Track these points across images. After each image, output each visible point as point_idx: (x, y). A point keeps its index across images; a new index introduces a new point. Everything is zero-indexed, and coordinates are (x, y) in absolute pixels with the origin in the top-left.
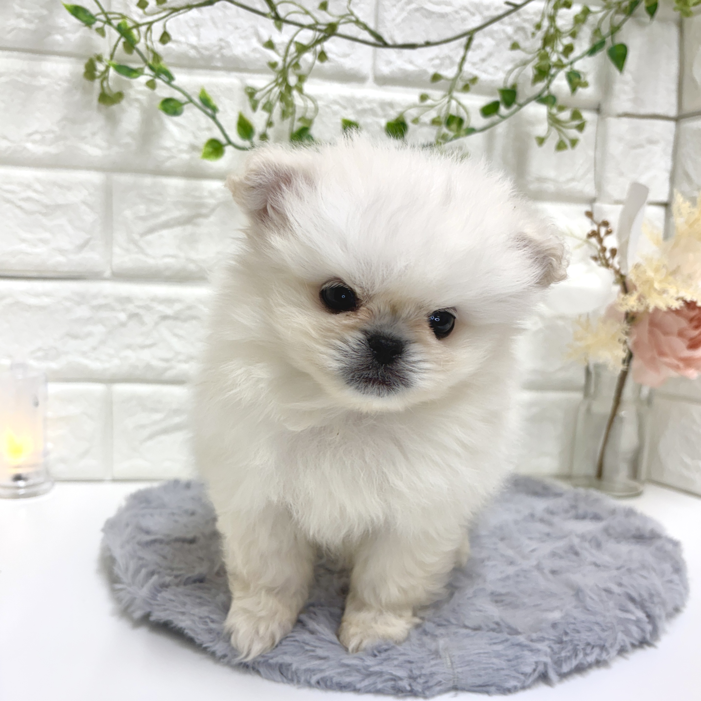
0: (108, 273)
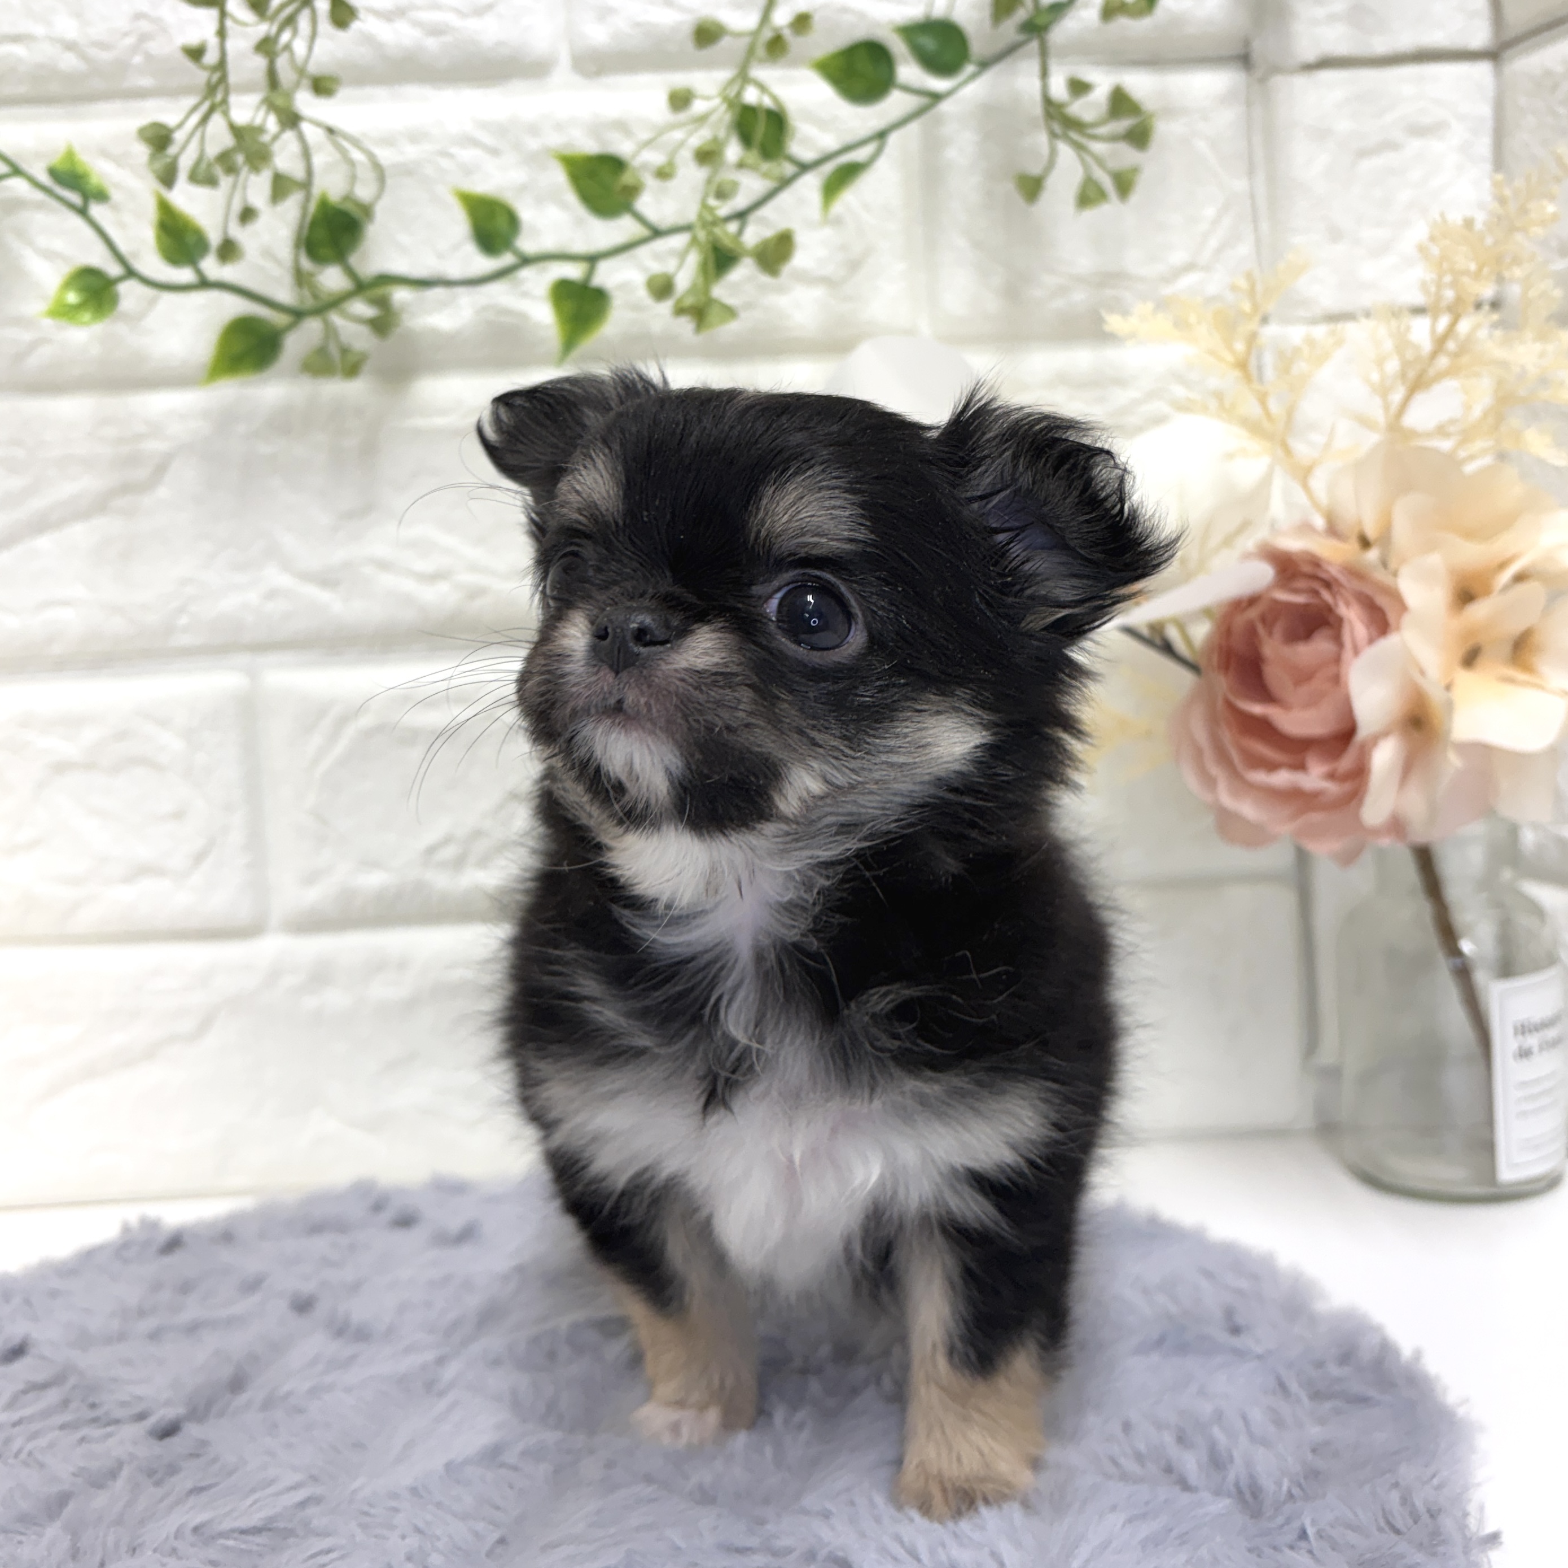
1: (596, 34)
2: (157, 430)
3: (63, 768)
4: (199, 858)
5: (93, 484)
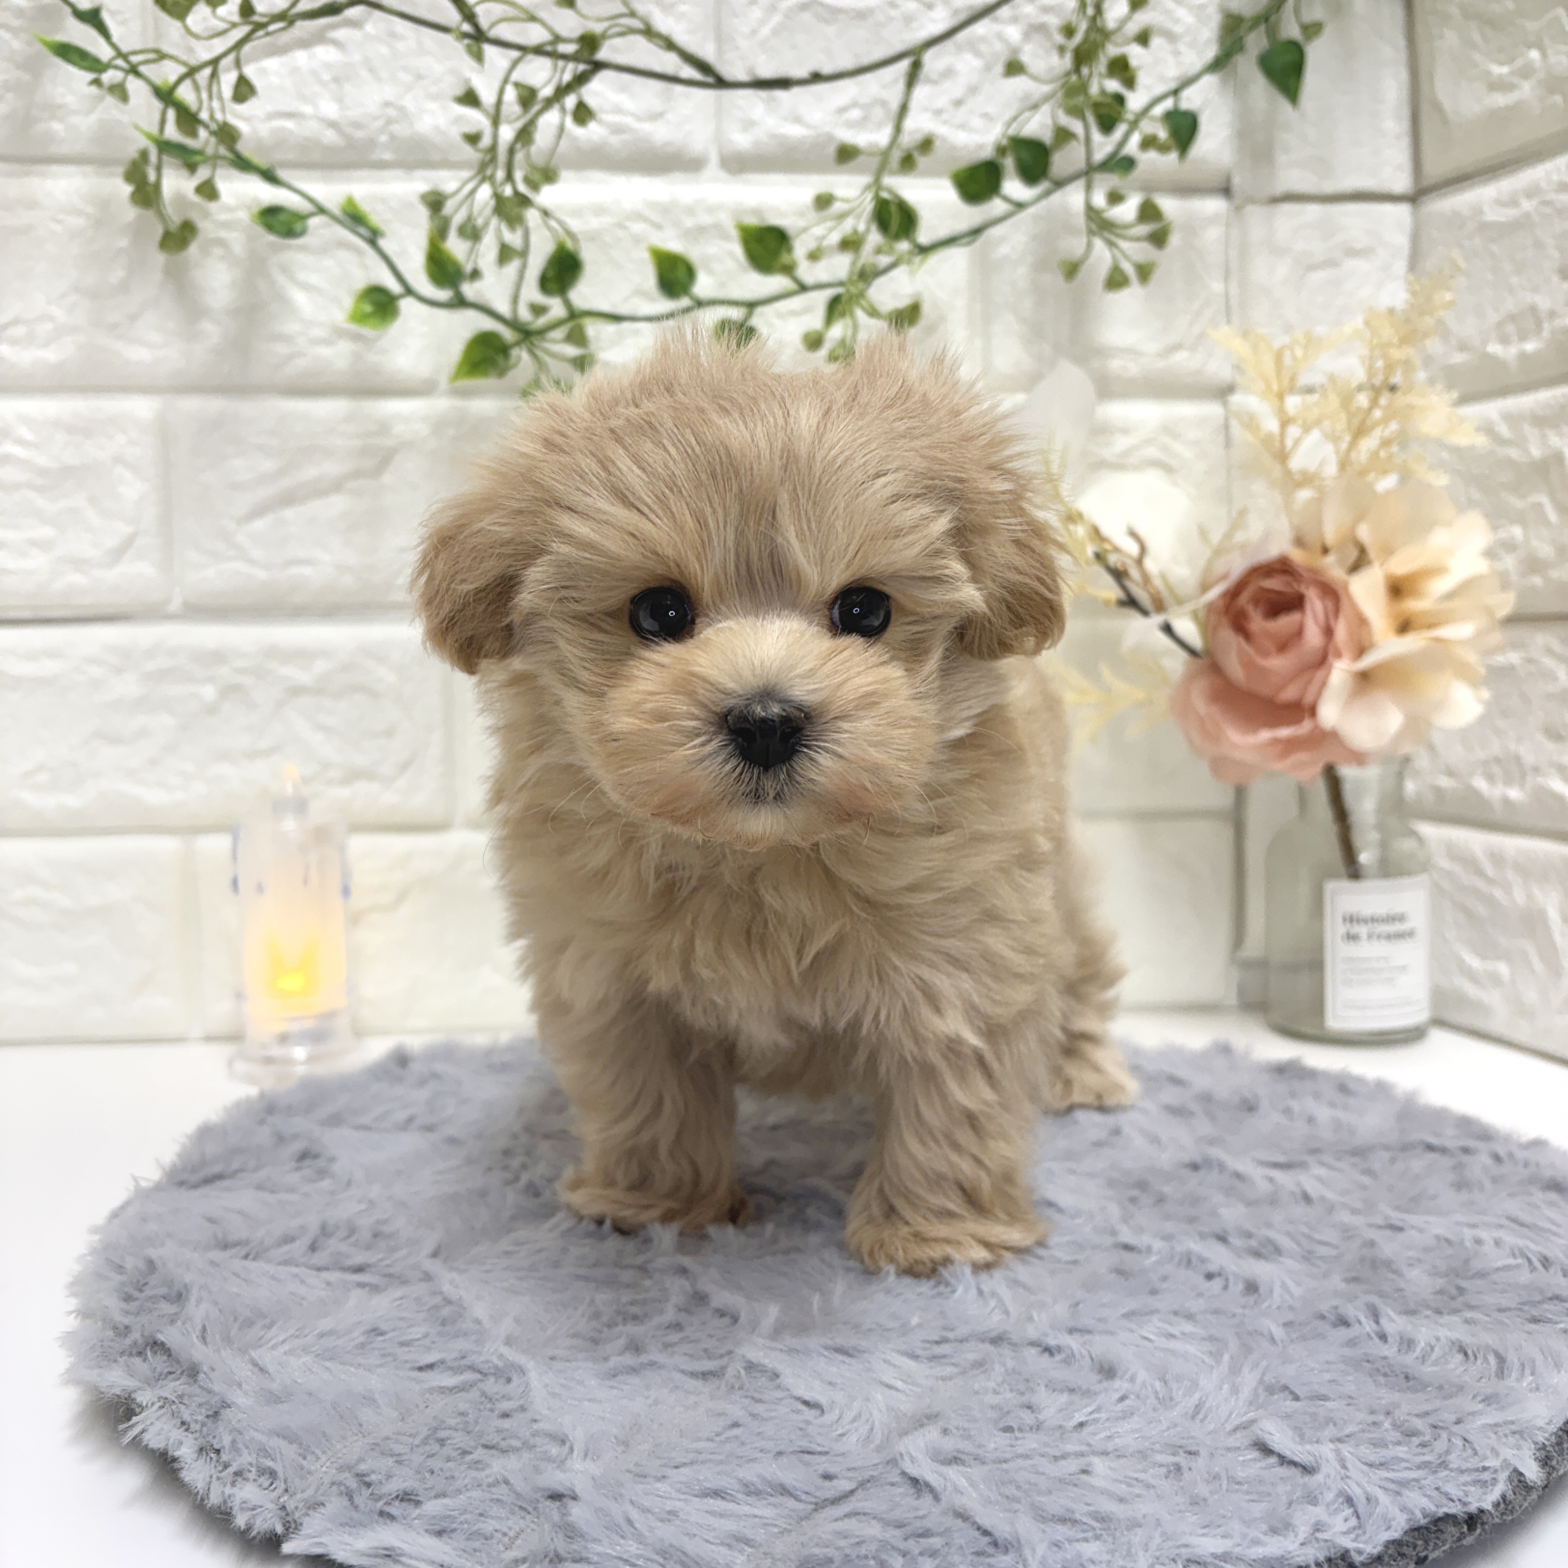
0: (175, 606)
1: (742, 141)
2: (383, 427)
3: (296, 691)
4: (405, 767)
5: (331, 468)
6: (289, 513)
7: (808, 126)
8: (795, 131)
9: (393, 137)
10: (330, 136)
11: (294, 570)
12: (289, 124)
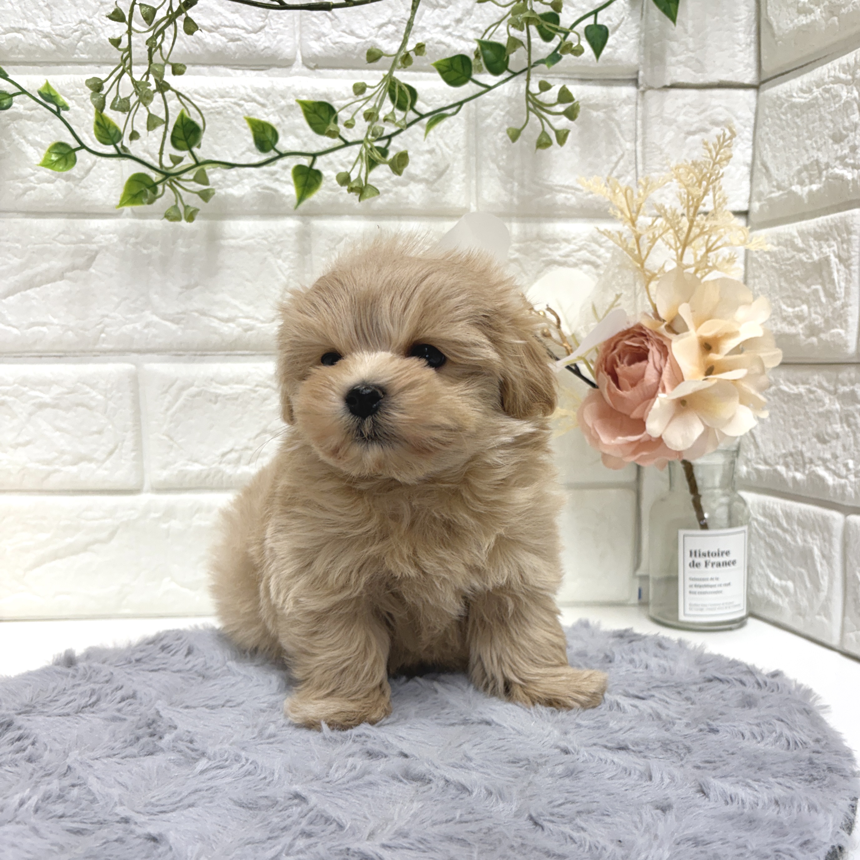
1: (316, 47)
2: (89, 238)
3: (42, 406)
5: (57, 264)
6: (30, 292)
7: (359, 37)
8: (351, 40)
9: (87, 43)
10: (45, 44)
11: (36, 329)
12: (20, 36)
